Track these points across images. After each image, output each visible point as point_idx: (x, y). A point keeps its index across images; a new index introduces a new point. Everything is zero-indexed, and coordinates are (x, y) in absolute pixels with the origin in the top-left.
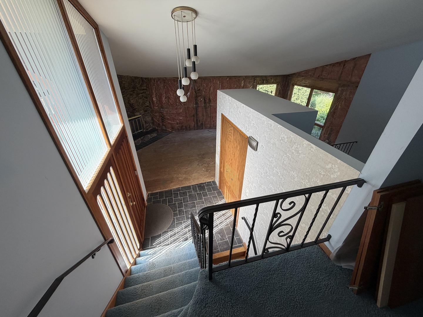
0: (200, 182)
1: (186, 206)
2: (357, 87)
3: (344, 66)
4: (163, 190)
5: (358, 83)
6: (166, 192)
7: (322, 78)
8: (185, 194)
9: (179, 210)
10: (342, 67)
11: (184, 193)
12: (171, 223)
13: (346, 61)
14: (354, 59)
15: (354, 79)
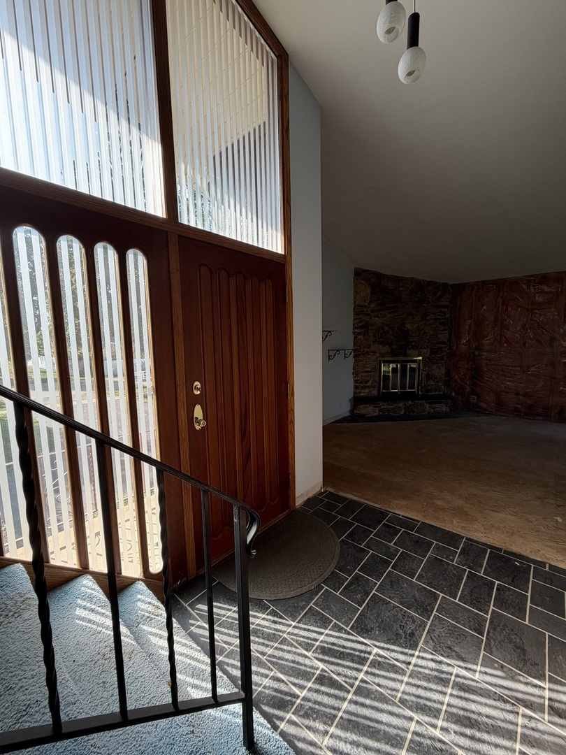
0: (514, 549)
1: (393, 582)
4: (366, 502)
6: (368, 509)
8: (421, 546)
9: (357, 578)
11: (418, 542)
12: (298, 592)
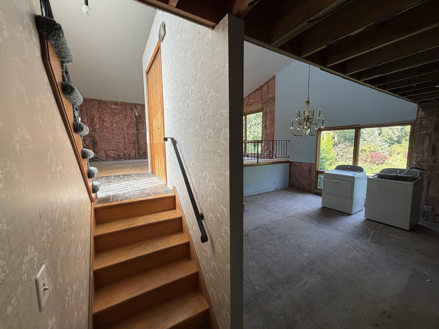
2: (275, 100)
3: (262, 89)
5: (274, 97)
7: (250, 104)
10: (261, 91)
13: (262, 86)
14: (266, 83)
15: (271, 96)
